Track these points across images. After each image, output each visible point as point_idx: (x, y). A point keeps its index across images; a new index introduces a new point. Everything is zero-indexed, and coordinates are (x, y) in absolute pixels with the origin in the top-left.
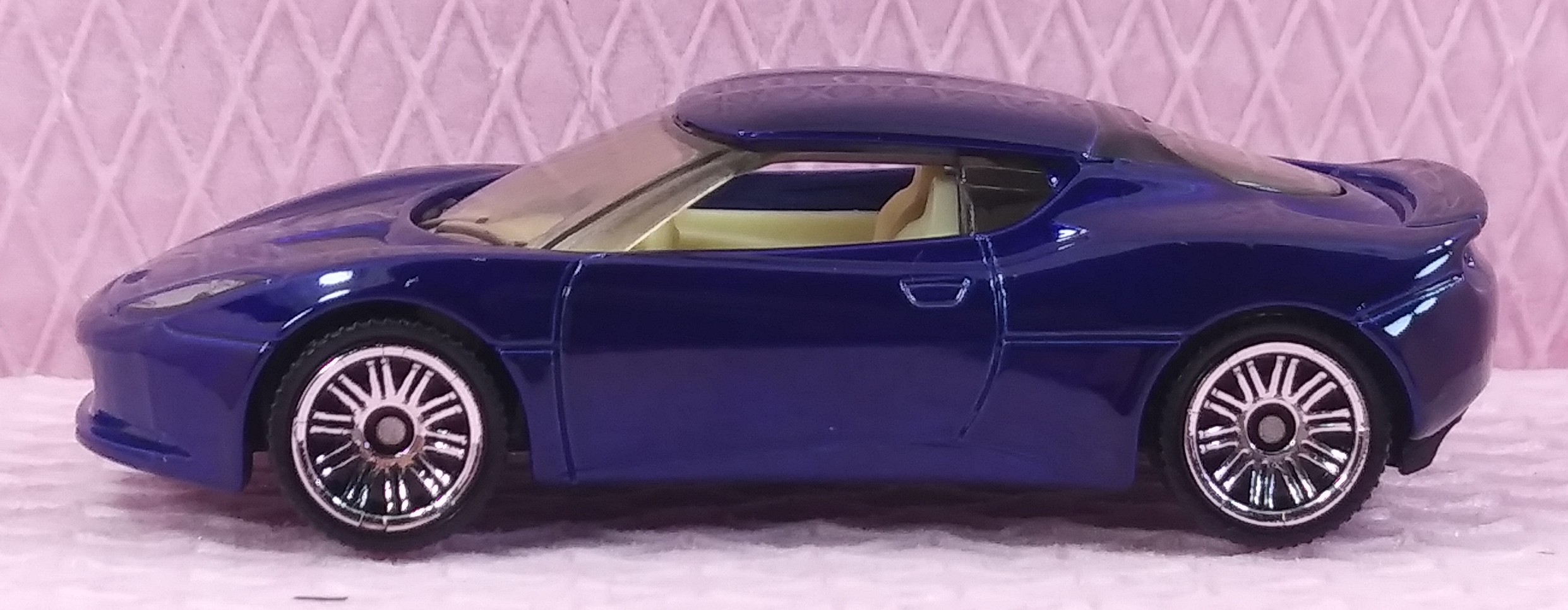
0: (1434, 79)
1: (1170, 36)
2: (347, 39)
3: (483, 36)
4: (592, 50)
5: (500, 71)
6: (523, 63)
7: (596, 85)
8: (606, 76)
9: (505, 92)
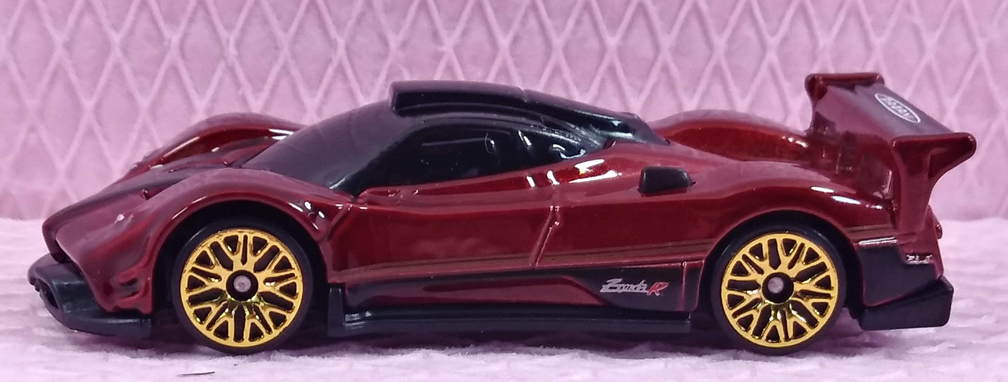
0: (772, 57)
1: (602, 26)
2: (72, 18)
3: (159, 17)
4: (229, 27)
5: (170, 41)
6: (185, 35)
7: (232, 50)
8: (238, 44)
9: (173, 54)
